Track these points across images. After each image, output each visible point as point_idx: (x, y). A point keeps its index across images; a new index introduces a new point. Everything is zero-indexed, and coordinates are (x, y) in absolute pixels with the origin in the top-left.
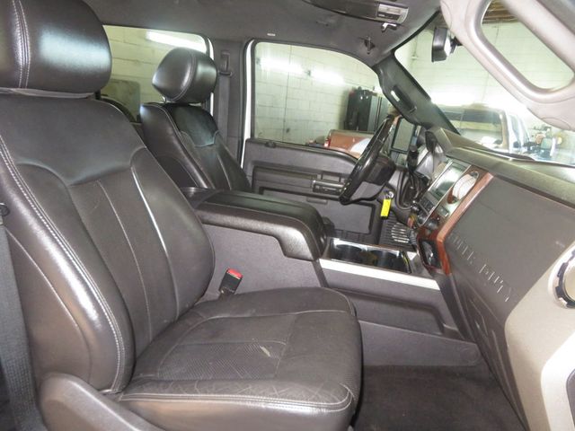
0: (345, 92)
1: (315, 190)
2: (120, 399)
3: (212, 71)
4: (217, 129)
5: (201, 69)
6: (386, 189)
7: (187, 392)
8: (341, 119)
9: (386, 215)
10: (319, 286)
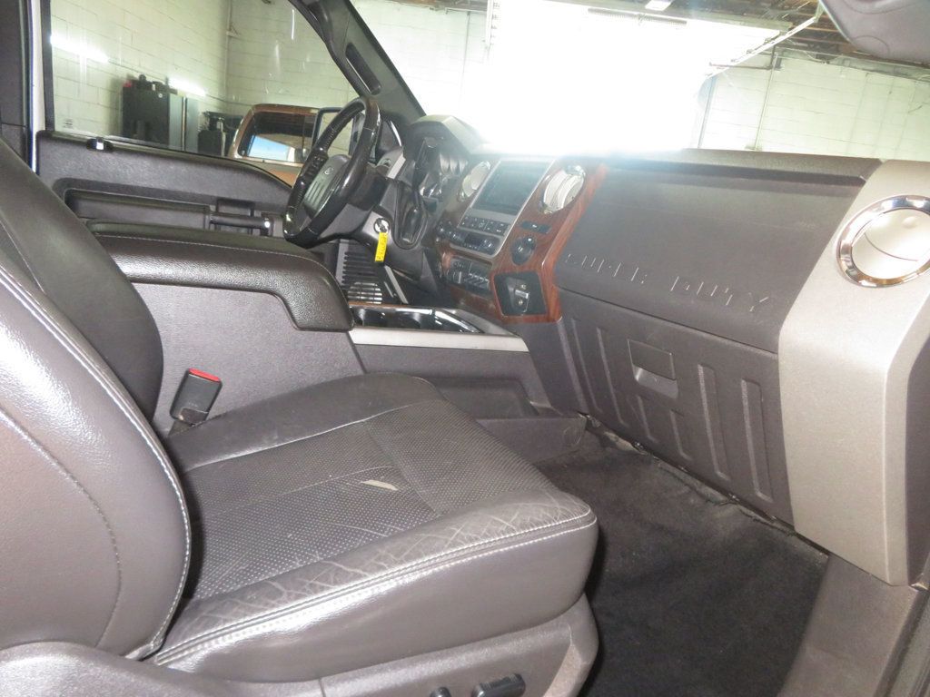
9: (382, 259)
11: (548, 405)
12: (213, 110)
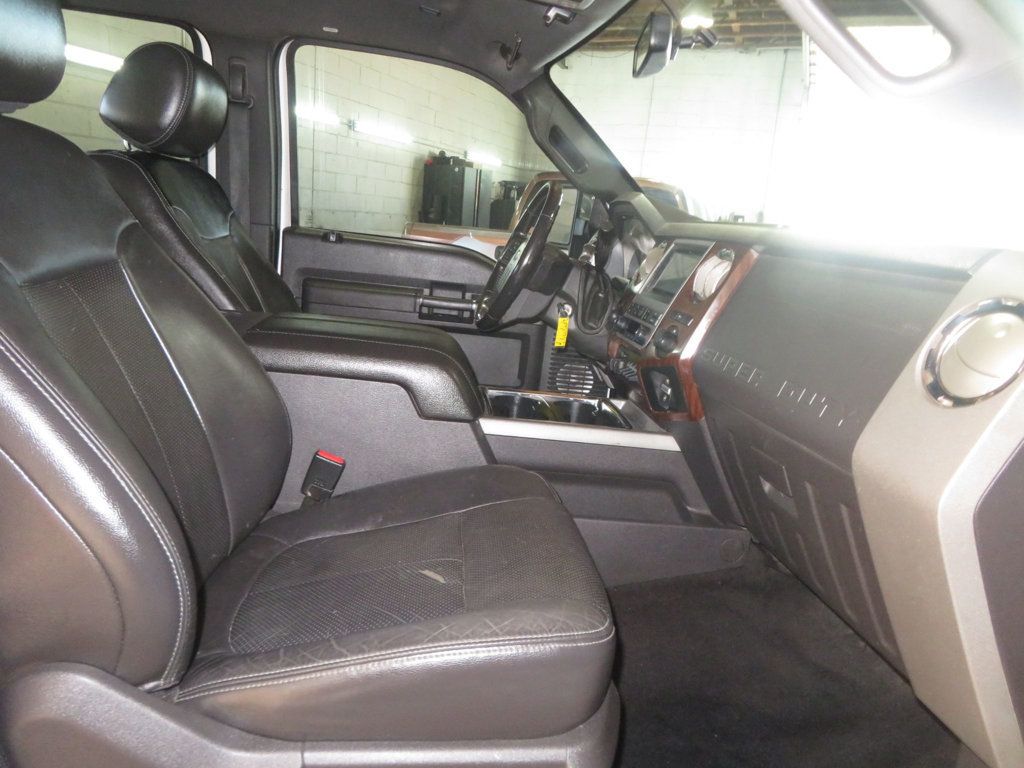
0: (418, 161)
1: (422, 316)
2: (176, 700)
3: (220, 97)
4: (230, 208)
5: (203, 91)
6: (558, 300)
7: (323, 658)
8: (413, 208)
9: (563, 344)
10: (485, 463)
11: (706, 511)
12: (509, 178)
